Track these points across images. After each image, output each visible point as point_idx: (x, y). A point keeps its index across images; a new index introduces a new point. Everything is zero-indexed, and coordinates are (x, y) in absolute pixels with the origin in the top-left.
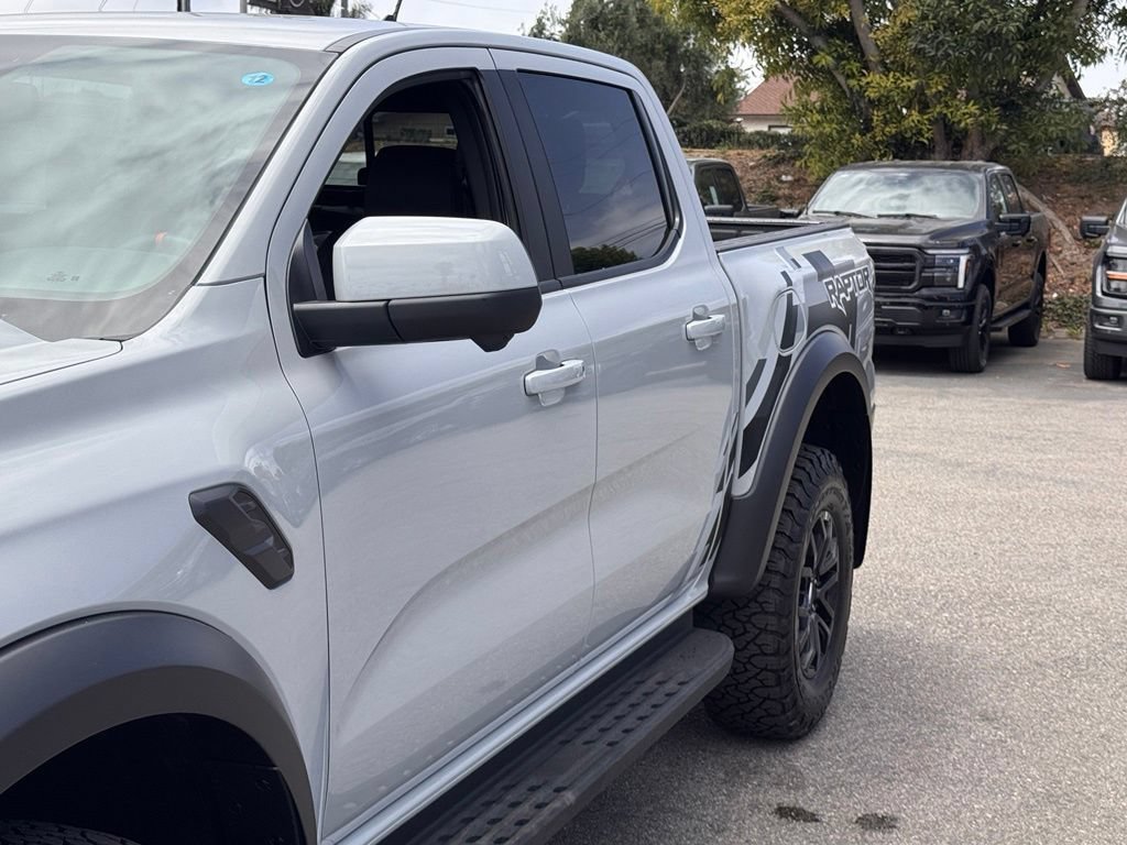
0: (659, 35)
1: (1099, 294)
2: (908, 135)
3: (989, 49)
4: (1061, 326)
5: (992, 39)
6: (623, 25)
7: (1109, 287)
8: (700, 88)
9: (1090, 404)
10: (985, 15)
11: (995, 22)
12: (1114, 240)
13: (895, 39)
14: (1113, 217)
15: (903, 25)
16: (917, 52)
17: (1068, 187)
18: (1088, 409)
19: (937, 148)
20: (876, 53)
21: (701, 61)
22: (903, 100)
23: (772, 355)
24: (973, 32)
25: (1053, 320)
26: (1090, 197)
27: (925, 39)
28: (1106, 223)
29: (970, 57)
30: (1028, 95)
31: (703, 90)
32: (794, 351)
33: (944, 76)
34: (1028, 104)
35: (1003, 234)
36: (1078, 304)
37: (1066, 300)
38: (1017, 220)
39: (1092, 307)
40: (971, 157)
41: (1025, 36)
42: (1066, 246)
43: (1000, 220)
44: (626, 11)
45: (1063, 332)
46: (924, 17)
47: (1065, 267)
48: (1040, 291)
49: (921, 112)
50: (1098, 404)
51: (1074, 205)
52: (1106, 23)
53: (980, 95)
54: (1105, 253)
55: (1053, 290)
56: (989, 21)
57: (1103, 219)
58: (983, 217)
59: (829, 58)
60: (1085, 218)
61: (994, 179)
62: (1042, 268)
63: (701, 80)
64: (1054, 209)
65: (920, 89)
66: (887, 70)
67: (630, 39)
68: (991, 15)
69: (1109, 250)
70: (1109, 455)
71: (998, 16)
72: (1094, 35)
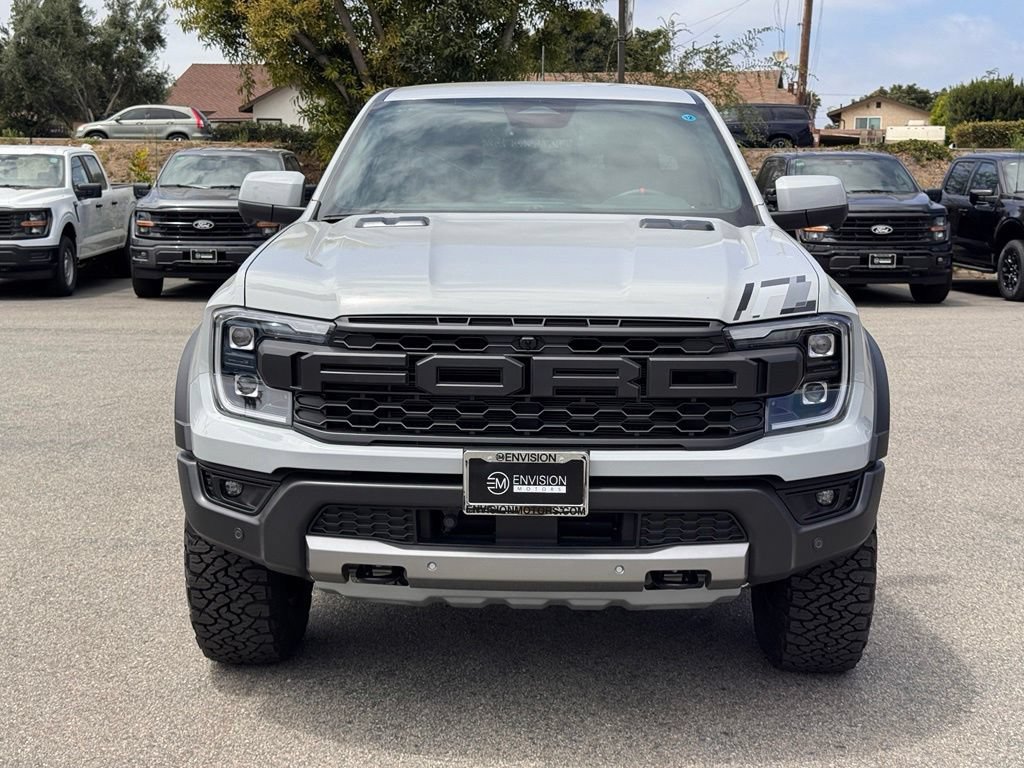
6: (63, 34)
8: (134, 89)
20: (367, 69)
21: (134, 66)
24: (444, 56)
31: (137, 91)
44: (65, 23)
46: (408, 44)
59: (335, 72)
63: (134, 81)
67: (71, 46)
71: (462, 45)
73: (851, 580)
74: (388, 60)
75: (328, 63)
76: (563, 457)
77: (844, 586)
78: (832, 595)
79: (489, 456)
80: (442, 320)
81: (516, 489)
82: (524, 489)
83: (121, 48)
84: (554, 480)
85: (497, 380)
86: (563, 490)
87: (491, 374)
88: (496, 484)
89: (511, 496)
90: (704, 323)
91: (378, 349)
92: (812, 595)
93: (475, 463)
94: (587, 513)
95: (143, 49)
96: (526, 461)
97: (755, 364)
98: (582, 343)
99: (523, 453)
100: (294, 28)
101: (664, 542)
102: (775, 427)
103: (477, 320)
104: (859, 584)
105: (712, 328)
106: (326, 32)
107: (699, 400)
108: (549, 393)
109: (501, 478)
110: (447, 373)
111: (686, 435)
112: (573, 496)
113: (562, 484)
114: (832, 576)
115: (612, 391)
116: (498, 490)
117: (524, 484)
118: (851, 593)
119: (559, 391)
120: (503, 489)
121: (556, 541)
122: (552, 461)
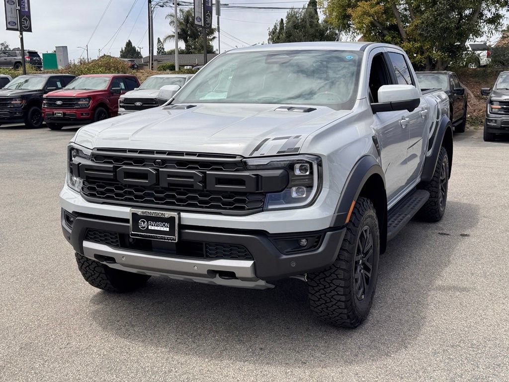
0: (317, 30)
1: (489, 113)
2: (417, 63)
3: (445, 33)
4: (471, 126)
5: (446, 29)
6: (305, 27)
7: (492, 110)
9: (488, 148)
10: (444, 21)
11: (447, 24)
12: (493, 95)
13: (412, 30)
14: (491, 88)
15: (415, 25)
16: (420, 34)
17: (471, 79)
18: (488, 149)
19: (427, 67)
20: (405, 35)
22: (415, 51)
23: (435, 121)
24: (440, 27)
25: (468, 124)
26: (479, 82)
27: (423, 30)
28: (489, 90)
29: (439, 36)
30: (458, 48)
32: (439, 120)
33: (429, 43)
34: (458, 51)
35: (455, 95)
36: (477, 118)
37: (473, 117)
38: (459, 90)
39: (486, 117)
40: (438, 69)
41: (457, 28)
42: (472, 99)
43: (454, 90)
44: (306, 22)
45: (472, 128)
46: (423, 23)
47: (472, 106)
48: (465, 114)
49: (421, 55)
50: (491, 148)
51: (474, 85)
52: (483, 23)
53: (442, 49)
54: (490, 100)
55: (468, 114)
56: (445, 23)
57: (489, 89)
58: (449, 89)
59: (390, 38)
60: (482, 89)
61: (451, 76)
62: (466, 106)
64: (467, 87)
65: (421, 47)
66: (409, 41)
68: (446, 21)
69: (492, 99)
70: (499, 160)
72: (479, 27)
73: (333, 283)
74: (415, 30)
75: (388, 34)
76: (168, 214)
77: (330, 286)
78: (325, 290)
79: (139, 212)
80: (129, 151)
81: (150, 227)
82: (153, 228)
83: (328, 32)
84: (164, 225)
85: (146, 178)
86: (168, 229)
87: (144, 175)
88: (142, 224)
89: (148, 230)
90: (234, 156)
91: (105, 162)
92: (316, 289)
93: (134, 215)
94: (177, 241)
95: (337, 32)
96: (153, 215)
97: (254, 177)
98: (182, 164)
99: (152, 211)
100: (371, 18)
101: (217, 257)
102: (270, 207)
103: (142, 152)
104: (337, 286)
105: (238, 159)
106: (387, 20)
107: (231, 192)
108: (166, 186)
109: (144, 222)
110: (129, 174)
111: (225, 209)
112: (172, 232)
113: (167, 227)
114: (325, 281)
115: (192, 186)
116: (143, 228)
117: (153, 226)
118: (334, 290)
119: (170, 184)
120: (145, 227)
121: (175, 252)
122: (163, 216)
